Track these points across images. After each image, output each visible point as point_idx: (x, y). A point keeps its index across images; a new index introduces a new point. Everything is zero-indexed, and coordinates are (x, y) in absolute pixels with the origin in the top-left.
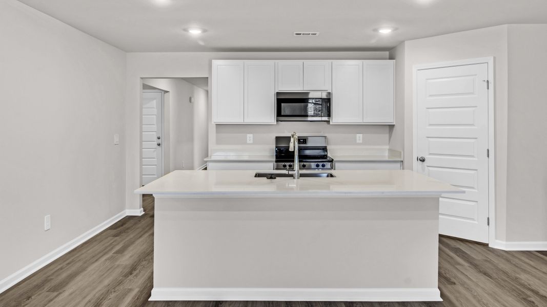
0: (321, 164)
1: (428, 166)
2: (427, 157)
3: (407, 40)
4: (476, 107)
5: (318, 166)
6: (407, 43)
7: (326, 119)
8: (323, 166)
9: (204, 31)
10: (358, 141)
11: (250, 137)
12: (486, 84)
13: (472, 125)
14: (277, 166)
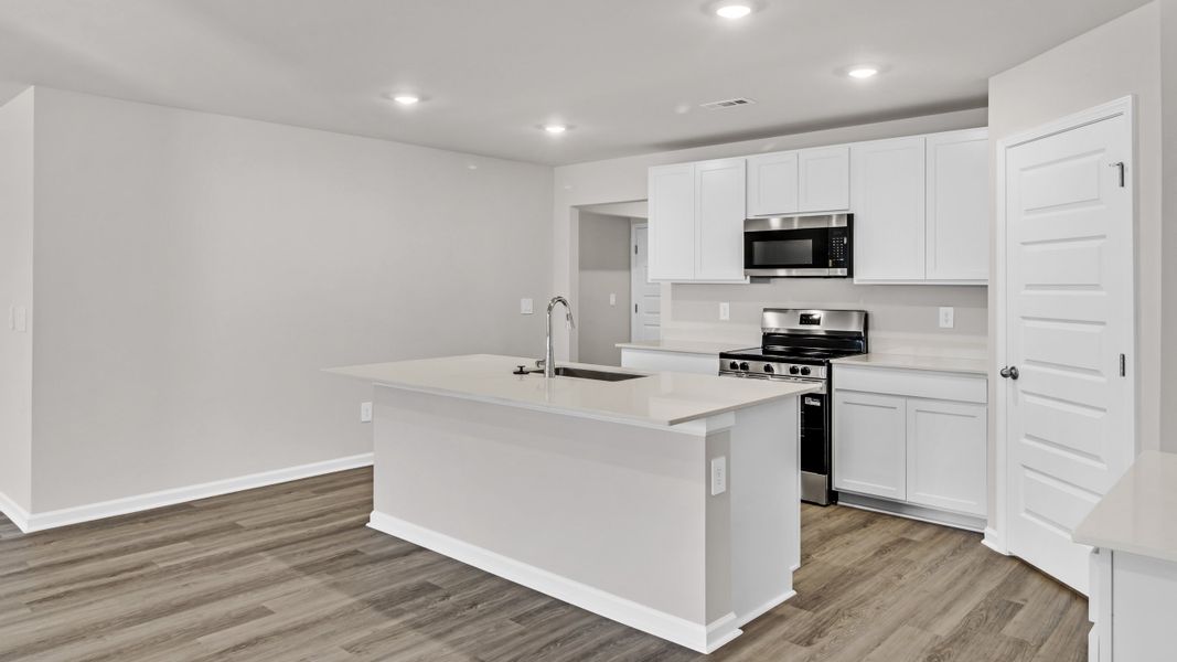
0: (800, 367)
1: (1025, 392)
2: (1021, 368)
3: (993, 75)
4: (1104, 237)
5: (793, 371)
6: (991, 81)
7: (844, 271)
8: (805, 372)
9: (569, 127)
10: (942, 324)
11: (724, 308)
12: (1117, 170)
13: (1096, 286)
14: (722, 365)
